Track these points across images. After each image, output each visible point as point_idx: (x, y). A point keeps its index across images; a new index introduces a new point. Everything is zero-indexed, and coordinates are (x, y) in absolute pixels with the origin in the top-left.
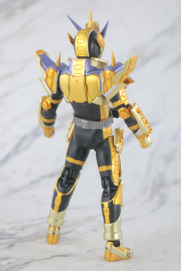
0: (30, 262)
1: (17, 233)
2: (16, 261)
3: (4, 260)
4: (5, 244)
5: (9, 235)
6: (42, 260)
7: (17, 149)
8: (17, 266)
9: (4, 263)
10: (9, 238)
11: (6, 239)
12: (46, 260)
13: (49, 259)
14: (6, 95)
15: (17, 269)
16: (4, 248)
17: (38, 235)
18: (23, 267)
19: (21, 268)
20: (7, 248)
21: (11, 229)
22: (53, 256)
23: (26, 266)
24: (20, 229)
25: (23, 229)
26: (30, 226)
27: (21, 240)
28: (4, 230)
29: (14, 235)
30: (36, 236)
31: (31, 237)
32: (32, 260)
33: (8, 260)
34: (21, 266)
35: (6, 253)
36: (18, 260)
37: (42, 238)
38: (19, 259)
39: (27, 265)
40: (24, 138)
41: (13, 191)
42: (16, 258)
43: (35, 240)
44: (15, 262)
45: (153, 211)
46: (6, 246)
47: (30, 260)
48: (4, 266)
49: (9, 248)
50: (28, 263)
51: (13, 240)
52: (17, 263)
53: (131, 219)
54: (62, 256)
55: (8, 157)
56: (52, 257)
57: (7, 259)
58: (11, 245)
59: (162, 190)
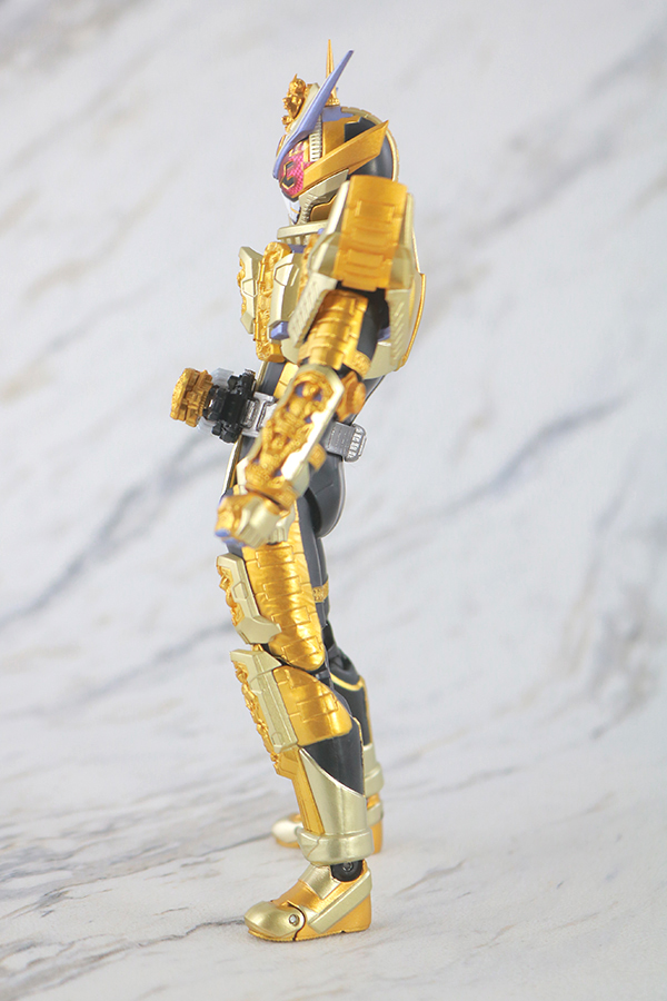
0: (107, 955)
1: (81, 849)
2: (61, 951)
3: (20, 950)
4: (32, 891)
5: (51, 858)
6: (152, 943)
7: (108, 539)
8: (61, 970)
9: (17, 962)
10: (52, 869)
11: (38, 872)
12: (169, 942)
13: (181, 937)
14: (58, 344)
15: (57, 981)
16: (27, 906)
17: (159, 851)
18: (80, 974)
19: (72, 978)
20: (37, 908)
21: (65, 835)
22: (198, 927)
23: (92, 969)
24: (96, 833)
25: (109, 829)
26: (135, 820)
27: (94, 874)
28: (42, 839)
29: (70, 855)
30: (152, 853)
31: (130, 858)
32: (118, 946)
33: (33, 949)
34: (74, 971)
35: (30, 925)
36: (65, 950)
37: (169, 861)
38: (72, 944)
39: (95, 964)
40: (131, 497)
41: (93, 693)
42: (61, 944)
43: (146, 868)
44: (57, 955)
45: (598, 733)
46: (35, 898)
47: (108, 945)
48: (13, 974)
49: (42, 904)
50: (101, 957)
51: (65, 874)
52: (60, 962)
53: (508, 771)
54: (229, 923)
55: (75, 570)
56: (192, 931)
57: (28, 948)
58: (55, 896)
59: (638, 654)
